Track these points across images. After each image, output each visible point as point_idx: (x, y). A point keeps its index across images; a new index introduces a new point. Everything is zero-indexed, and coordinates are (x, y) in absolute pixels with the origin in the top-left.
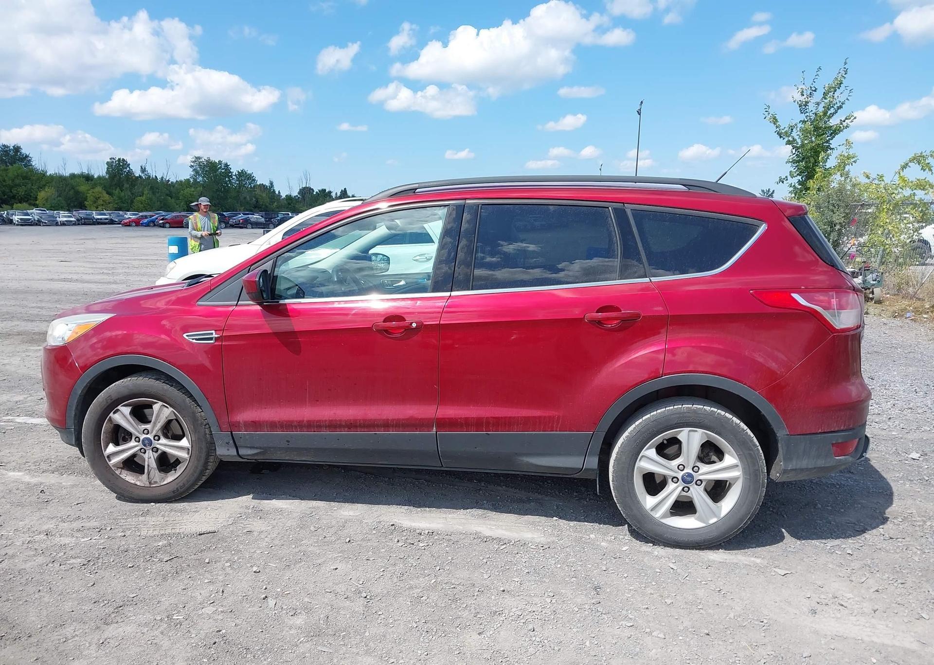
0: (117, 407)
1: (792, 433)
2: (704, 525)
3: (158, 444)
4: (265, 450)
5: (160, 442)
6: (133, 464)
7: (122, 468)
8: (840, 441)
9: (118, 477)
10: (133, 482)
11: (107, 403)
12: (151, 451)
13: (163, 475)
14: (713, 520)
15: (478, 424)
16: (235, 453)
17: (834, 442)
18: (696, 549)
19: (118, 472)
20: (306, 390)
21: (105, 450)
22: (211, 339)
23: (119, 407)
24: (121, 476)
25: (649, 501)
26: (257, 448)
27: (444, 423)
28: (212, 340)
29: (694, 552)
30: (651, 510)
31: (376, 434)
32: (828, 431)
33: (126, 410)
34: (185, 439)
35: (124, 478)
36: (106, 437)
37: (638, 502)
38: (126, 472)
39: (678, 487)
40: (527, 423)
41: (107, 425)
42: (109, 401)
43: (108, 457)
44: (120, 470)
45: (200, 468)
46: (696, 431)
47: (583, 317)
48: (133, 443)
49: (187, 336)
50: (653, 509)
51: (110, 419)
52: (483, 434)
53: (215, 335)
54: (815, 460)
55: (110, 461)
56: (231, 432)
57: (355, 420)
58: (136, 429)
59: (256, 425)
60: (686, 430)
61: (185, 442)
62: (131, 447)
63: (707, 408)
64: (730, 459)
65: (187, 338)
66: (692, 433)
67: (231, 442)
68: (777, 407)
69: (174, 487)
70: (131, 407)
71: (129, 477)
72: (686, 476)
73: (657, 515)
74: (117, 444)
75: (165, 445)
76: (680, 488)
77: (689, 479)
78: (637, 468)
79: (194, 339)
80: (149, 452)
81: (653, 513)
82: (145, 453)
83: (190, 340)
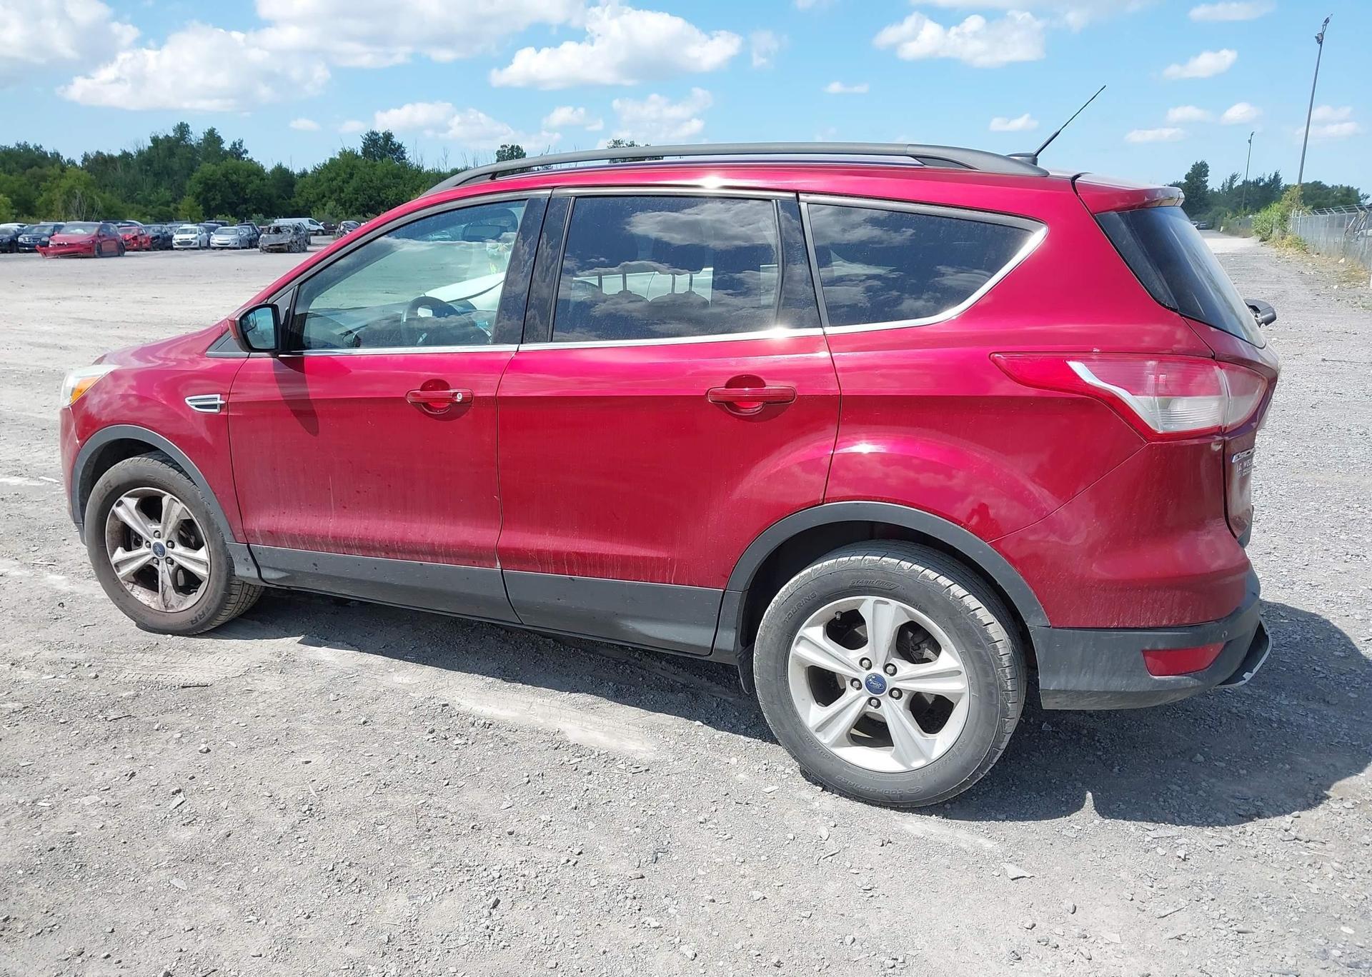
0: (119, 497)
1: (1056, 625)
2: (901, 768)
3: (172, 553)
4: (293, 575)
5: (175, 550)
6: (147, 577)
7: (134, 583)
8: (1160, 647)
9: (128, 595)
10: (146, 603)
11: (106, 490)
12: (165, 563)
13: (181, 596)
14: (917, 764)
15: (559, 561)
16: (256, 576)
17: (1147, 648)
18: (892, 809)
19: (129, 587)
20: (329, 489)
21: (112, 556)
22: (214, 406)
23: (122, 498)
24: (132, 593)
25: (812, 714)
26: (282, 570)
27: (511, 557)
28: (216, 408)
29: (885, 812)
30: (818, 730)
31: (421, 564)
32: (1133, 626)
33: (132, 503)
34: (203, 550)
35: (136, 596)
36: (112, 538)
37: (795, 714)
38: (140, 588)
39: (860, 697)
40: (627, 567)
41: (112, 522)
42: (109, 490)
43: (116, 565)
44: (131, 585)
45: (221, 592)
46: (888, 603)
47: (703, 394)
48: (144, 550)
49: (190, 400)
50: (820, 728)
51: (114, 514)
52: (566, 579)
53: (219, 402)
54: (1106, 678)
55: (118, 571)
56: (248, 547)
57: (391, 541)
58: (144, 530)
59: (273, 536)
60: (871, 599)
61: (202, 554)
62: (142, 555)
63: (906, 565)
64: (948, 659)
65: (189, 403)
66: (880, 606)
67: (250, 558)
68: (1024, 574)
69: (191, 615)
70: (138, 499)
71: (142, 595)
72: (873, 679)
73: (825, 739)
74: (128, 549)
75: (180, 555)
76: (865, 699)
77: (878, 685)
78: (792, 657)
79: (197, 406)
80: (163, 563)
81: (819, 736)
82: (158, 564)
83: (192, 407)
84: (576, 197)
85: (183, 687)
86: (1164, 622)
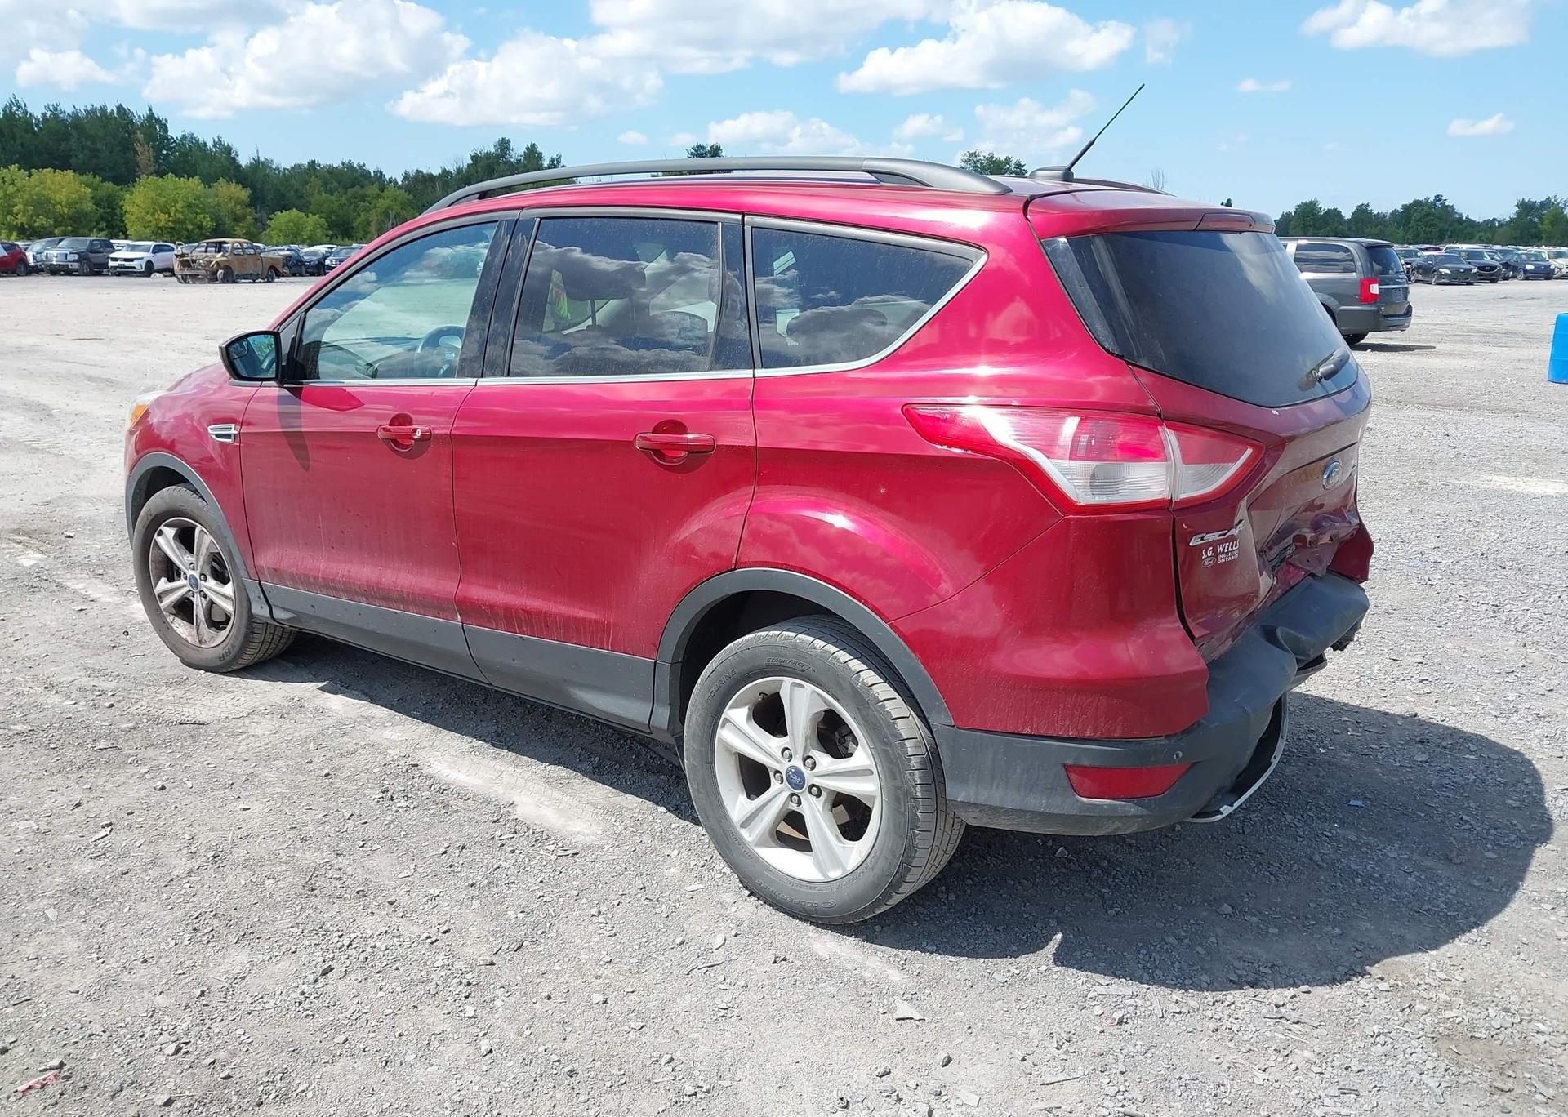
0: (160, 526)
1: (960, 725)
2: (818, 877)
3: (205, 586)
4: (299, 616)
5: (206, 584)
6: (184, 608)
7: (176, 615)
8: (1086, 762)
9: (169, 627)
10: (184, 636)
11: (148, 519)
12: (199, 596)
13: (213, 632)
14: (835, 874)
15: (510, 617)
16: (269, 615)
17: (1070, 762)
18: (812, 923)
19: (170, 619)
21: (156, 586)
22: (228, 436)
23: (162, 527)
24: (173, 625)
25: (737, 804)
26: (289, 611)
27: (469, 608)
28: (230, 438)
29: (803, 926)
30: (742, 826)
31: (396, 612)
32: (1050, 733)
33: (170, 532)
34: (230, 584)
35: (175, 628)
36: (156, 568)
37: (721, 805)
38: (180, 621)
39: (782, 791)
40: (572, 629)
41: (155, 551)
42: (150, 518)
43: (159, 596)
44: (172, 617)
45: (243, 630)
46: (803, 687)
47: (632, 439)
48: (182, 582)
49: (211, 429)
50: (746, 823)
51: (156, 544)
52: (516, 638)
53: (233, 432)
54: (1022, 794)
55: (161, 602)
56: (260, 584)
57: (368, 585)
58: (181, 561)
59: (277, 573)
60: (787, 681)
61: (228, 590)
62: (181, 587)
63: (819, 643)
64: (862, 756)
65: (210, 432)
66: (797, 689)
67: (262, 596)
68: (925, 663)
69: (220, 651)
70: (176, 529)
71: (180, 627)
72: (793, 773)
73: (748, 836)
74: (171, 580)
75: (210, 589)
76: (786, 794)
77: (796, 780)
78: (719, 741)
79: (217, 436)
80: (197, 596)
81: (744, 833)
82: (193, 596)
83: (214, 437)
84: (541, 219)
85: (181, 724)
86: (1088, 733)
